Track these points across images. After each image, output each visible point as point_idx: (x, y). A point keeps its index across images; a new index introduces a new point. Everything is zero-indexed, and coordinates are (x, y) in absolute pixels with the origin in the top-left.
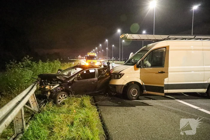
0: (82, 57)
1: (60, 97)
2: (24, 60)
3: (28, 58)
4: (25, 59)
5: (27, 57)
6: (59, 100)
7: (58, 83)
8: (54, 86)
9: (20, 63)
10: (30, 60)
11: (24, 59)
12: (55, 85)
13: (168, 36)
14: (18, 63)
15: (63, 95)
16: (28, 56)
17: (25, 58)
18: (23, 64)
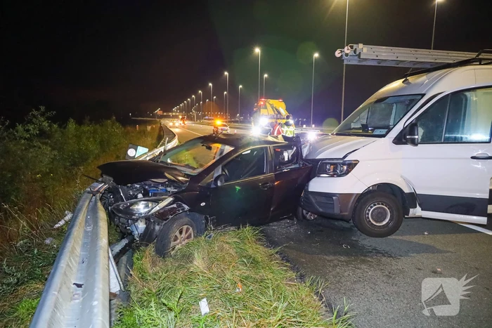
0: (163, 112)
1: (177, 233)
2: (31, 120)
3: (43, 115)
4: (34, 116)
5: (38, 109)
6: (173, 244)
7: (167, 193)
8: (157, 201)
9: (20, 127)
10: (48, 119)
11: (32, 114)
12: (163, 200)
13: (477, 54)
14: (13, 126)
15: (185, 227)
16: (43, 108)
17: (35, 113)
18: (28, 131)
